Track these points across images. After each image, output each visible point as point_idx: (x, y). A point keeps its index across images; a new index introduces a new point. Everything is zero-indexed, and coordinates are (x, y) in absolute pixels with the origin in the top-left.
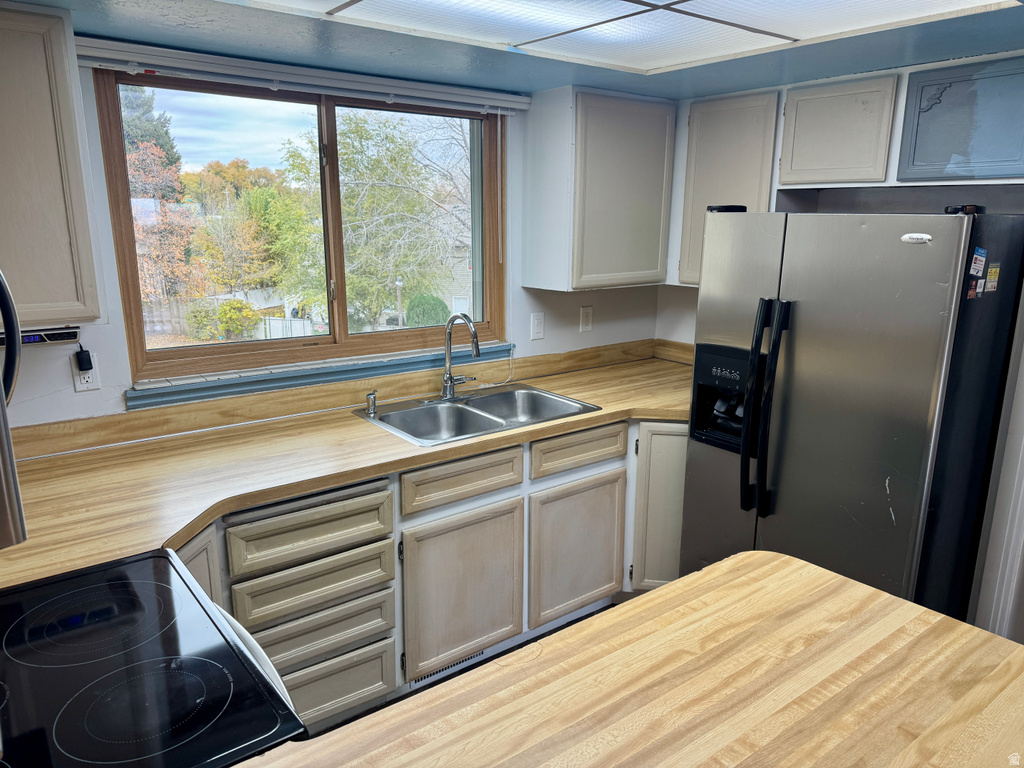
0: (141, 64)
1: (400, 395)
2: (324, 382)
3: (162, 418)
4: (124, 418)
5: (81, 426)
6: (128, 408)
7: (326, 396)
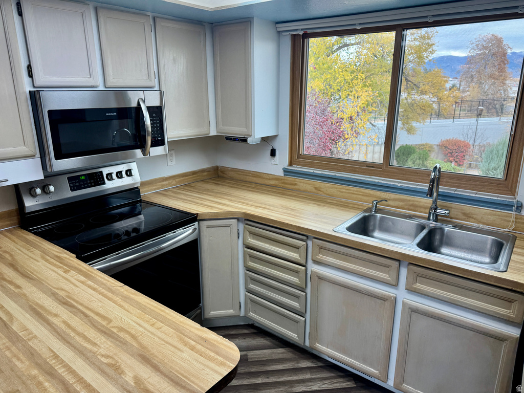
0: (302, 29)
1: (409, 210)
2: (362, 187)
3: (294, 182)
4: (283, 178)
5: (271, 177)
6: (285, 175)
7: (363, 195)
